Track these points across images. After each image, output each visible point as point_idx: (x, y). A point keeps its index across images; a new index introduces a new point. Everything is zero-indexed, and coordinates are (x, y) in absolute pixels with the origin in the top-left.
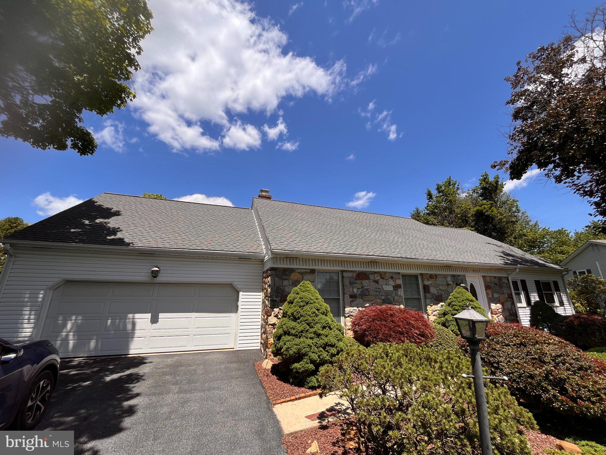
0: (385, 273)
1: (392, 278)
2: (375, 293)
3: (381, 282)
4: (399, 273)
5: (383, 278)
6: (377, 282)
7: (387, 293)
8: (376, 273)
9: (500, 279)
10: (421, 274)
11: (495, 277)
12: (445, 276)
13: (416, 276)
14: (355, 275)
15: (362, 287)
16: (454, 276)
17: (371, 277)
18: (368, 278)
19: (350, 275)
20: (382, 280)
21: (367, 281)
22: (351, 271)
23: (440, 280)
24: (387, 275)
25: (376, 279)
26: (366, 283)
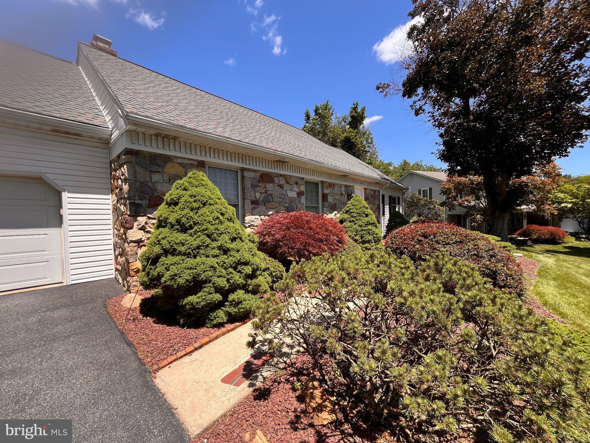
0: (291, 177)
1: (297, 183)
2: (280, 199)
3: (286, 186)
4: (303, 179)
5: (288, 183)
6: (281, 186)
7: (292, 200)
8: (281, 175)
9: (375, 191)
10: (322, 182)
11: (372, 190)
12: (340, 186)
13: (317, 184)
14: (258, 175)
15: (266, 192)
16: (346, 186)
17: (276, 180)
18: (272, 182)
19: (252, 175)
20: (287, 185)
21: (272, 185)
22: (254, 171)
23: (336, 190)
24: (292, 179)
25: (281, 183)
26: (269, 186)
